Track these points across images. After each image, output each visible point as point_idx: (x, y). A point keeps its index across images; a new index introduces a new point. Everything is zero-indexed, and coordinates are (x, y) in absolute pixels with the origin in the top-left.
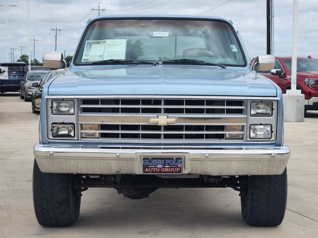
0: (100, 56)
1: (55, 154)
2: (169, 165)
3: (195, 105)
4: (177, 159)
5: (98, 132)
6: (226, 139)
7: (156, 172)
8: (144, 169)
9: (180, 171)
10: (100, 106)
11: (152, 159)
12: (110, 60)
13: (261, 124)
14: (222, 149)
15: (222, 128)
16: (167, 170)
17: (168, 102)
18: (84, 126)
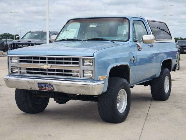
0: (64, 37)
1: (9, 80)
2: (47, 87)
3: (59, 60)
4: (50, 84)
5: (26, 71)
6: (73, 76)
7: (43, 90)
8: (39, 88)
9: (52, 90)
10: (26, 60)
11: (41, 83)
12: (67, 39)
13: (88, 70)
14: (72, 81)
15: (70, 71)
16: (47, 89)
17: (49, 59)
18: (21, 68)
